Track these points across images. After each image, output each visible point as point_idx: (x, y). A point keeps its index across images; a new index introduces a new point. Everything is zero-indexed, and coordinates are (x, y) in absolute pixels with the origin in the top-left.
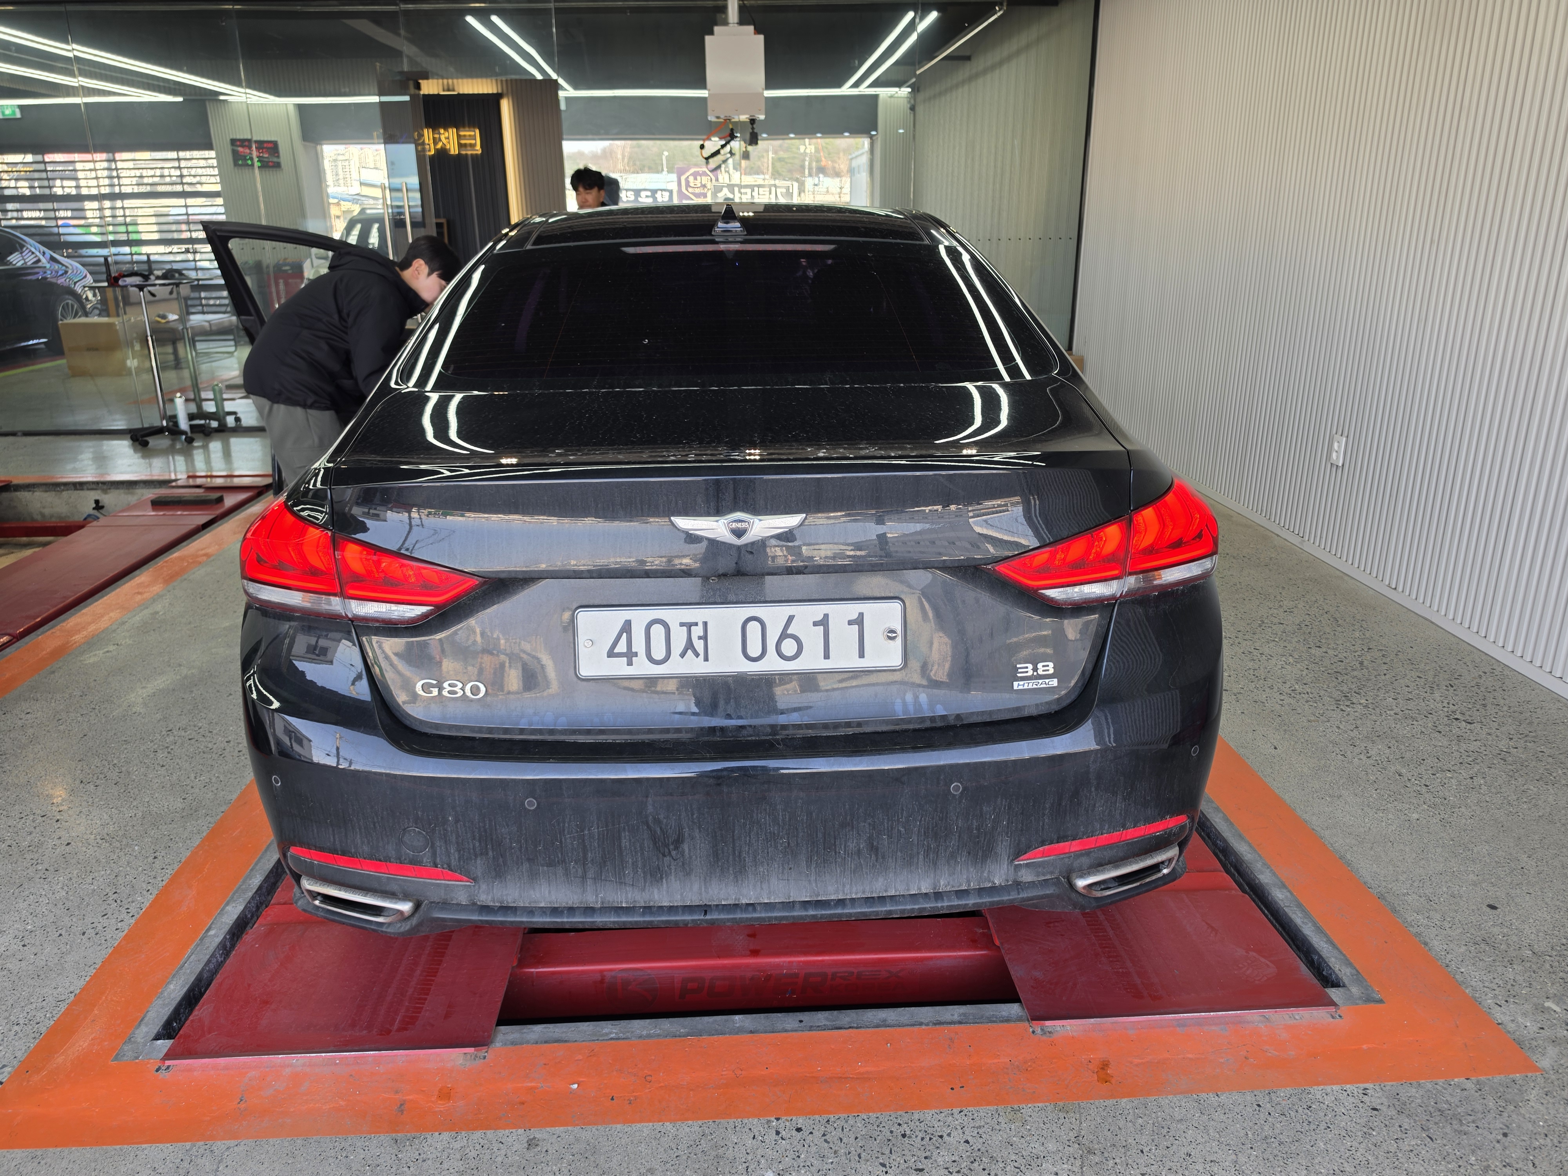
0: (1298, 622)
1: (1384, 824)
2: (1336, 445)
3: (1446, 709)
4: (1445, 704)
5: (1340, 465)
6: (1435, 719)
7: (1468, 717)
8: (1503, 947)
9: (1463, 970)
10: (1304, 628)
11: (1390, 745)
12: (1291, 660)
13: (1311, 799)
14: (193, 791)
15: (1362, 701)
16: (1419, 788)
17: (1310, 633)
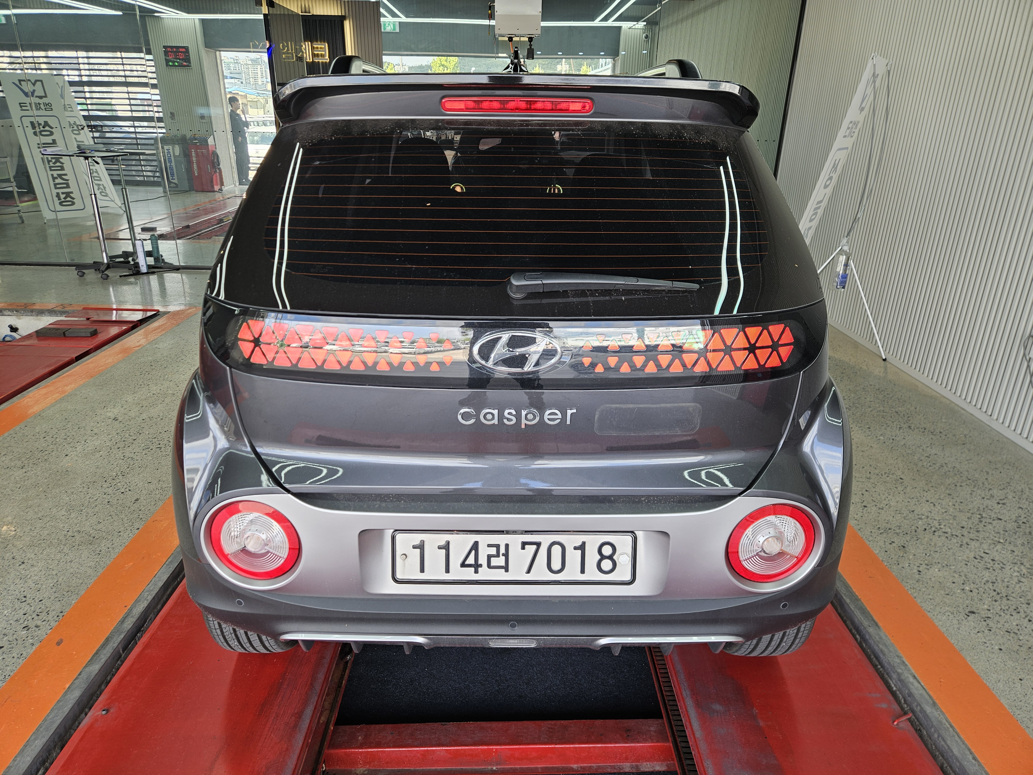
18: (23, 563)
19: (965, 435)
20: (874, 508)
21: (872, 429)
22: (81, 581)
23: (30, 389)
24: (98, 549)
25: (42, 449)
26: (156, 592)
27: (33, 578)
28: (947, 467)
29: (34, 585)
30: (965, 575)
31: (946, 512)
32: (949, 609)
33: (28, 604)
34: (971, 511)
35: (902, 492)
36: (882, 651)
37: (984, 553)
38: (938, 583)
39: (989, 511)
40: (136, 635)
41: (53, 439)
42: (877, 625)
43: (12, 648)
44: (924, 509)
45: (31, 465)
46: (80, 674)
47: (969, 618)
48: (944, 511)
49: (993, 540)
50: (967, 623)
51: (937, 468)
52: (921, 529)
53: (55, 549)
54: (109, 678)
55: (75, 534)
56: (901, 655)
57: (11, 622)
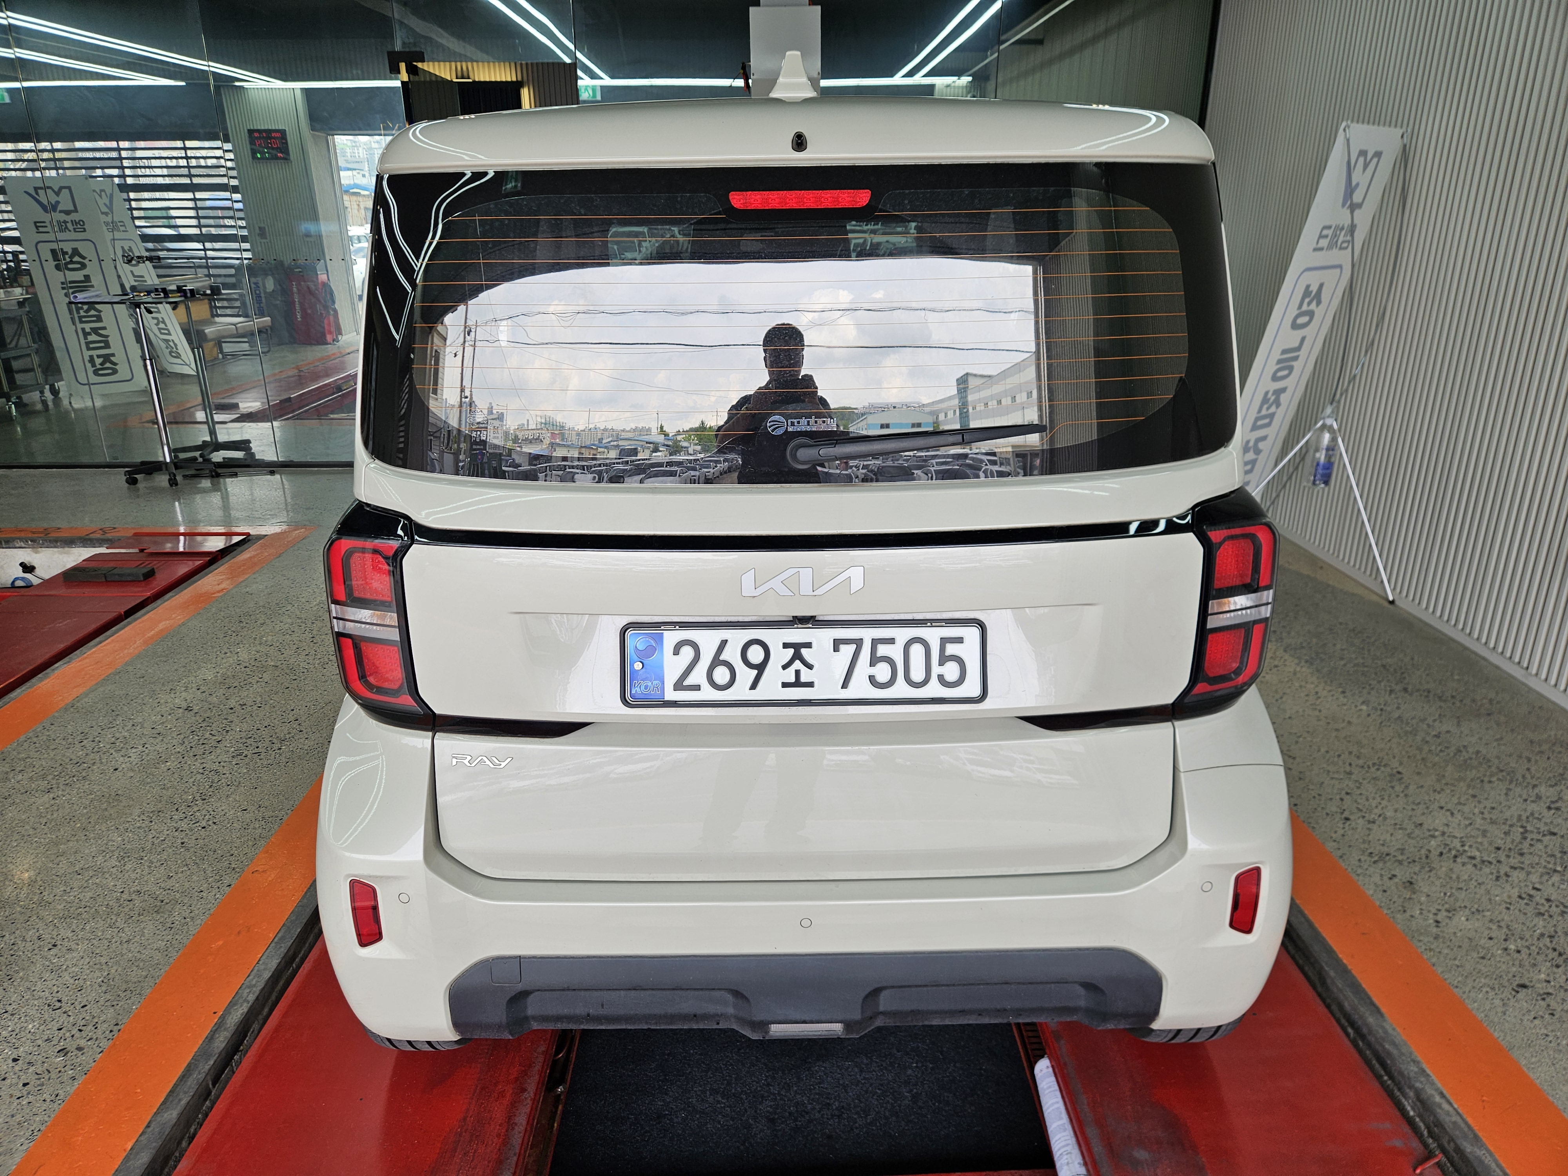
18: (55, 946)
19: (1491, 701)
20: (1361, 821)
21: (1348, 694)
22: (144, 973)
23: (56, 665)
24: (169, 920)
25: (78, 760)
26: (260, 988)
27: (70, 970)
28: (1468, 752)
29: (72, 981)
30: (1508, 927)
31: (1471, 824)
32: (1487, 981)
33: (65, 1013)
34: (1509, 823)
35: (1402, 795)
36: (1389, 1053)
37: (1534, 888)
38: (1467, 940)
39: (1535, 821)
40: (232, 1058)
41: (94, 744)
42: (1378, 1011)
43: (42, 1085)
44: (1437, 821)
45: (62, 787)
46: (148, 1126)
47: (1519, 996)
48: (1467, 822)
49: (1545, 867)
50: (1516, 1004)
51: (1452, 754)
52: (1435, 853)
53: (103, 922)
54: (192, 1130)
55: (134, 896)
56: (1419, 1058)
57: (39, 1042)
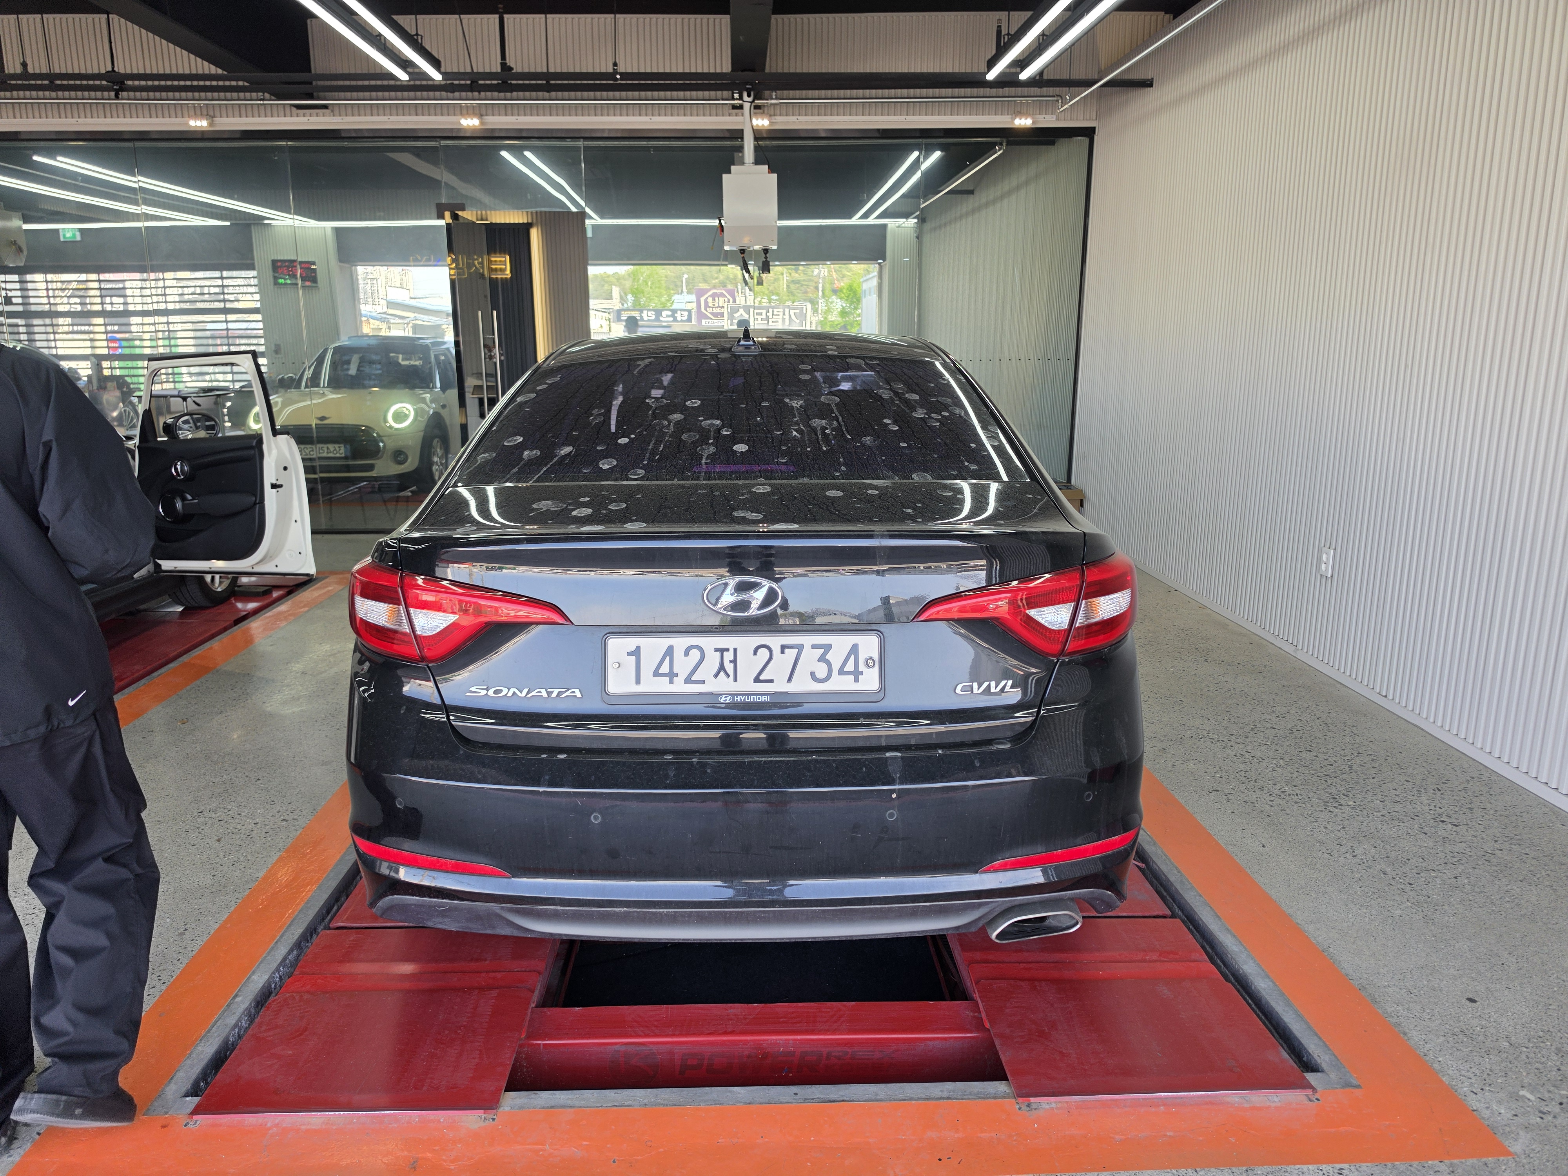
0: (1289, 727)
1: (1367, 919)
2: (1324, 557)
3: (1432, 812)
4: (1433, 808)
5: (1329, 576)
6: (1421, 821)
7: (1454, 820)
8: (1481, 1038)
9: (1440, 1059)
10: (1296, 733)
11: (1376, 845)
12: (1282, 762)
13: (1296, 895)
14: (221, 868)
15: (1350, 803)
16: (1403, 886)
17: (1301, 738)
18: (259, 779)
32: (1194, 789)
37: (1247, 752)
39: (1265, 723)
47: (1211, 794)
49: (1260, 743)
50: (1207, 797)
